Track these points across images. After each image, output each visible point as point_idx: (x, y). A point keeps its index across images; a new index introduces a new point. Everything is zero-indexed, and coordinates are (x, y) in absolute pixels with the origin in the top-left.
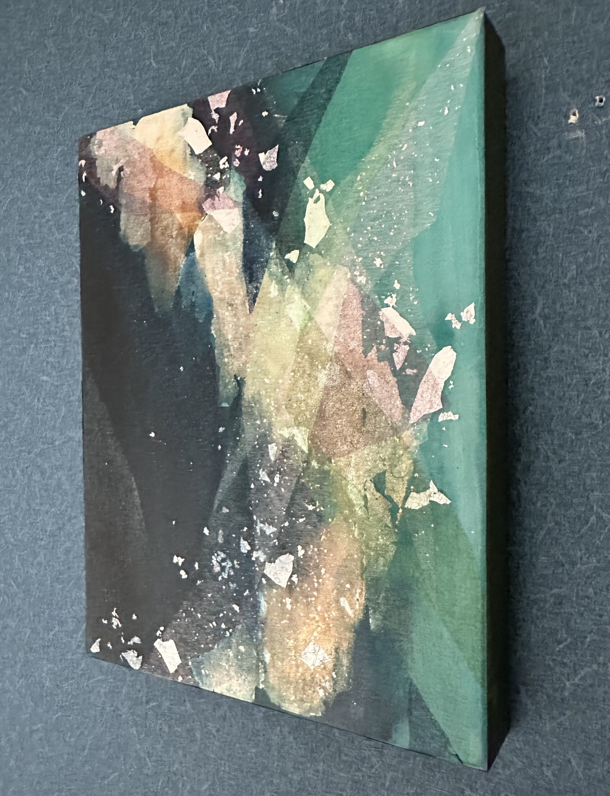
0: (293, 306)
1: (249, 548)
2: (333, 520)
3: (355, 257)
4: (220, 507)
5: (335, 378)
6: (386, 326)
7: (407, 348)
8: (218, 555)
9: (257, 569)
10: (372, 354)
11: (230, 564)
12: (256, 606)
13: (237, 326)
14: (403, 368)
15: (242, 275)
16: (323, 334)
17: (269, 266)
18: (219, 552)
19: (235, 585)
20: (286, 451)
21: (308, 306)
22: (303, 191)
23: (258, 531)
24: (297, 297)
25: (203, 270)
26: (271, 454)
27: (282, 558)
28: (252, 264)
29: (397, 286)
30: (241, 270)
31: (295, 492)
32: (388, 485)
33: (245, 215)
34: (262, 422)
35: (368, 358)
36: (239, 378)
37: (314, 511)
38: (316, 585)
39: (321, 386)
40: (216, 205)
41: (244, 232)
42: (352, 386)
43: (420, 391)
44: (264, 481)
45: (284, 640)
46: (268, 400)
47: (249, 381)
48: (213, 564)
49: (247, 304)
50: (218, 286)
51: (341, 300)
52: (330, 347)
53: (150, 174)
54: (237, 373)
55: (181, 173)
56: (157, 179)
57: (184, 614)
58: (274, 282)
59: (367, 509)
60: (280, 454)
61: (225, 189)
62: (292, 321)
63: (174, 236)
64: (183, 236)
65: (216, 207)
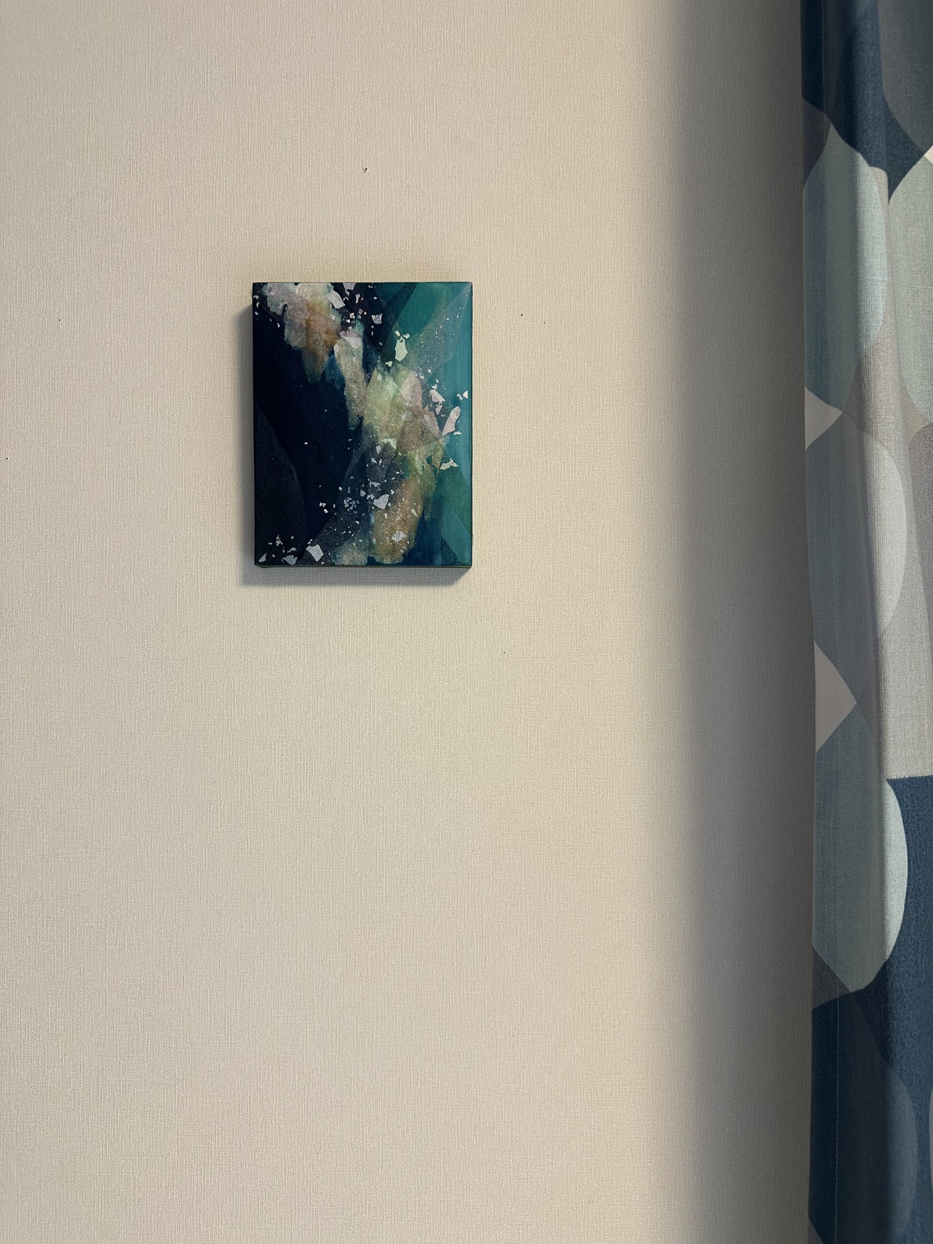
0: (389, 386)
1: (365, 494)
2: (408, 477)
3: (419, 368)
4: (349, 476)
5: (409, 417)
6: (432, 397)
7: (441, 406)
9: (370, 503)
10: (427, 408)
11: (354, 502)
12: (369, 520)
13: (359, 392)
14: (440, 414)
15: (362, 369)
16: (404, 399)
17: (377, 366)
18: (348, 498)
19: (357, 512)
20: (385, 449)
21: (396, 386)
22: (395, 336)
23: (370, 486)
24: (392, 381)
25: (339, 365)
26: (377, 450)
27: (383, 496)
28: (368, 365)
29: (437, 381)
30: (362, 366)
31: (390, 466)
32: (433, 461)
33: (364, 342)
34: (373, 436)
35: (425, 410)
36: (360, 416)
37: (399, 474)
38: (400, 506)
39: (403, 421)
40: (348, 335)
41: (363, 349)
42: (417, 421)
43: (446, 423)
44: (374, 463)
45: (383, 532)
46: (376, 426)
47: (366, 418)
48: (344, 503)
49: (365, 382)
50: (348, 373)
51: (412, 385)
52: (407, 404)
53: (306, 312)
54: (359, 414)
55: (327, 316)
56: (311, 315)
57: (326, 530)
58: (380, 374)
59: (424, 471)
60: (382, 451)
61: (353, 328)
62: (389, 392)
63: (321, 345)
64: (327, 347)
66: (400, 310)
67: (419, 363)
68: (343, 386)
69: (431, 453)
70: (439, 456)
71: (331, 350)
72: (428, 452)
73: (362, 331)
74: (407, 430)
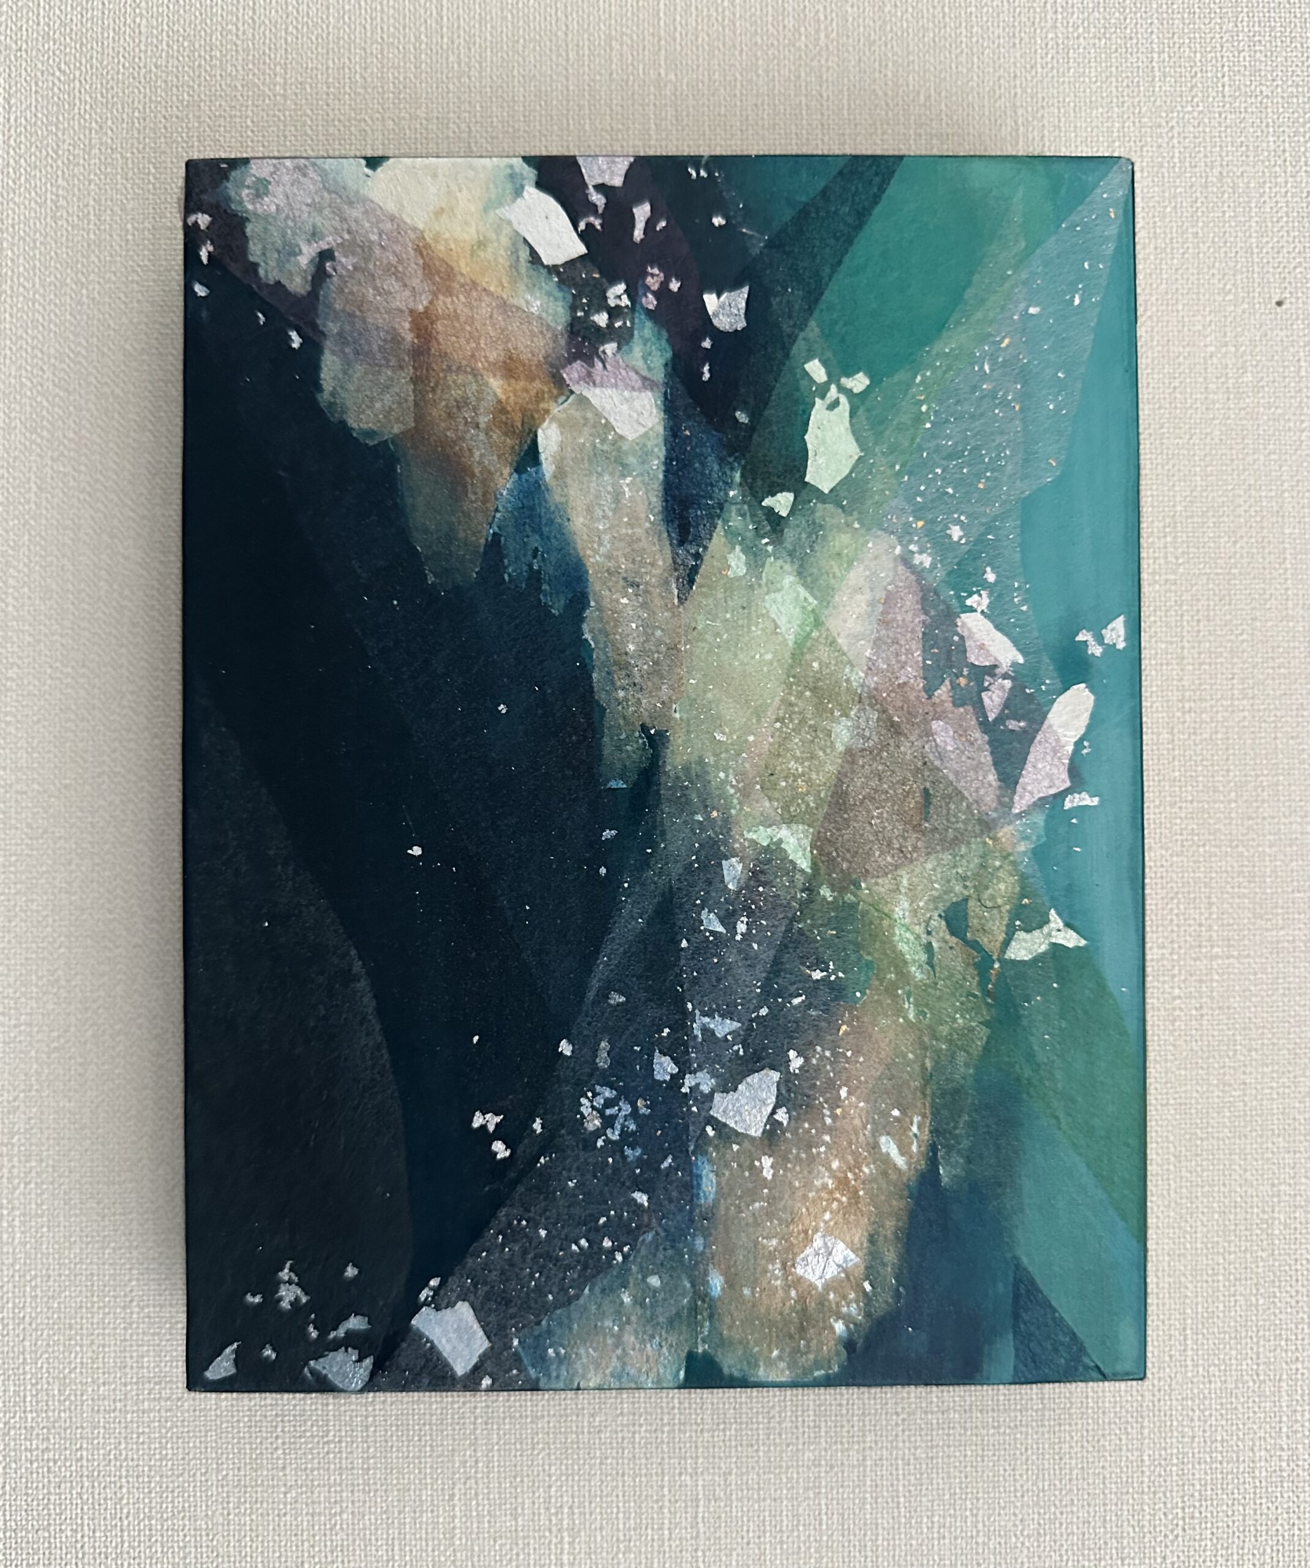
0: (778, 596)
1: (673, 1069)
2: (863, 993)
3: (911, 519)
4: (603, 995)
5: (867, 734)
6: (969, 643)
7: (1008, 684)
8: (595, 1095)
9: (694, 1109)
10: (942, 692)
11: (626, 1109)
12: (690, 1187)
13: (647, 627)
14: (1001, 719)
15: (663, 528)
16: (844, 654)
17: (725, 515)
18: (598, 1088)
19: (638, 1152)
20: (762, 872)
21: (811, 599)
22: (804, 383)
23: (698, 1033)
24: (788, 579)
25: (561, 509)
26: (727, 879)
27: (753, 1079)
28: (687, 508)
29: (991, 577)
30: (661, 517)
31: (783, 947)
32: (974, 922)
33: (670, 408)
34: (708, 818)
35: (935, 700)
36: (652, 732)
37: (822, 979)
38: (828, 1121)
39: (840, 748)
40: (598, 379)
41: (666, 441)
42: (902, 749)
43: (1031, 758)
44: (712, 933)
45: (756, 1240)
46: (722, 775)
47: (677, 739)
48: (582, 1114)
49: (674, 586)
50: (600, 544)
51: (881, 595)
52: (857, 677)
53: (415, 282)
54: (648, 720)
55: (505, 296)
56: (435, 295)
57: (501, 1237)
58: (738, 548)
59: (932, 967)
60: (750, 878)
61: (619, 348)
62: (776, 627)
63: (482, 426)
64: (508, 429)
65: (597, 382)
66: (827, 270)
67: (910, 500)
68: (579, 601)
69: (966, 887)
70: (1000, 901)
71: (526, 447)
72: (949, 881)
73: (662, 361)
74: (858, 786)
